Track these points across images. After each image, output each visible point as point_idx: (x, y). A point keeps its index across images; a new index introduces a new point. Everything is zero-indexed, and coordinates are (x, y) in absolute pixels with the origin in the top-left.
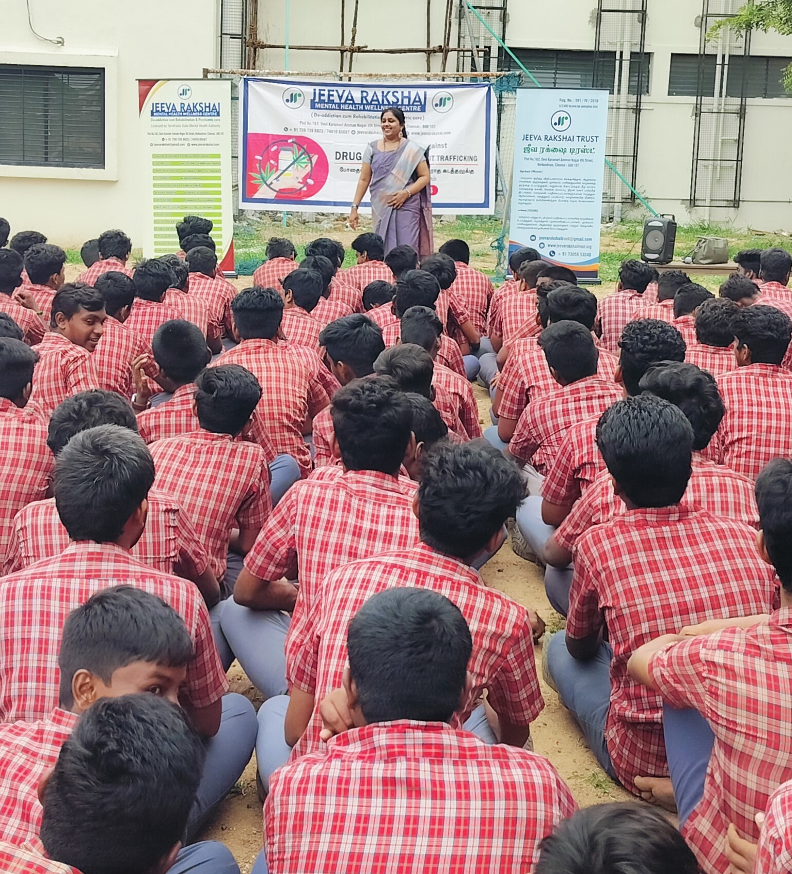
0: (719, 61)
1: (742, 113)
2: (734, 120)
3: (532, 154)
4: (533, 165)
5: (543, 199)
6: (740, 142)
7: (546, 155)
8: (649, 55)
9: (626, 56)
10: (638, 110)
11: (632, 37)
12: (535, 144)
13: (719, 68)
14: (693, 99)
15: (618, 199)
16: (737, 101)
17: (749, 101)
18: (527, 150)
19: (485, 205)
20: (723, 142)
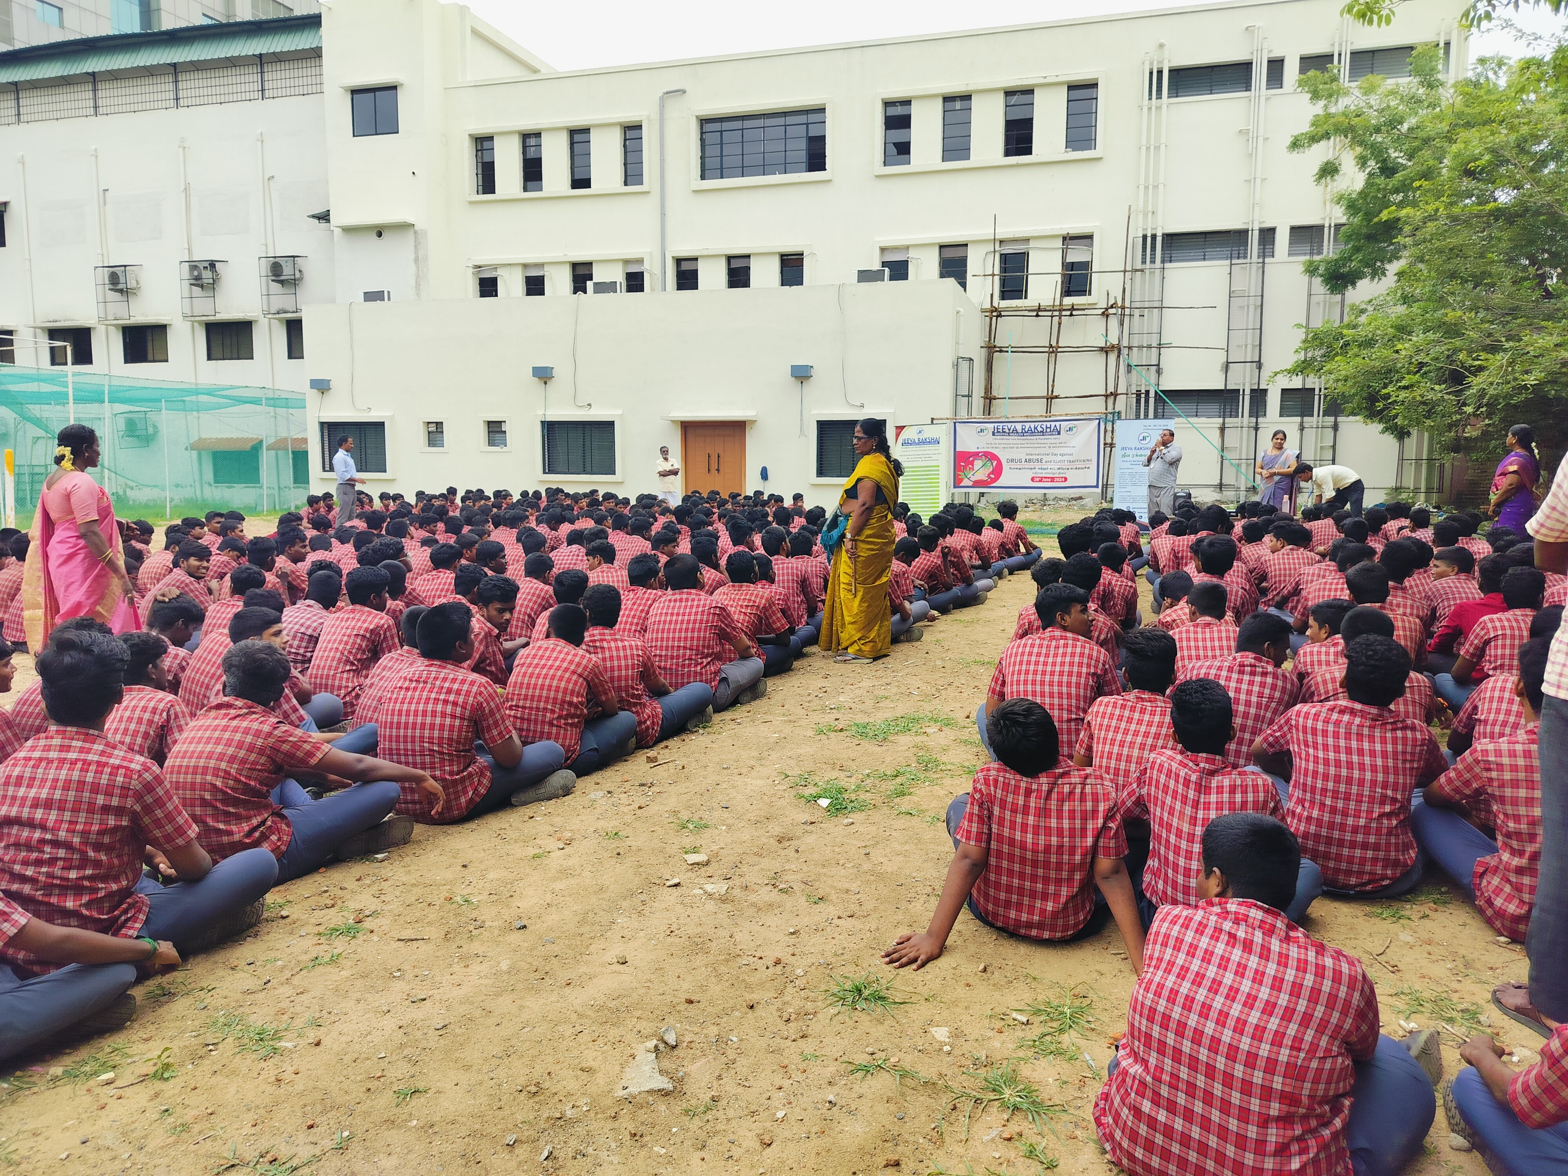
0: (1317, 392)
1: (1335, 427)
2: (1330, 433)
3: (1127, 458)
4: (1128, 465)
5: (1134, 484)
6: (1334, 447)
7: (1136, 458)
8: (1266, 391)
9: (1247, 392)
10: (1257, 429)
11: (1251, 379)
12: (1128, 452)
13: (1317, 397)
14: (1298, 419)
15: (1243, 488)
16: (1332, 419)
17: (1339, 419)
18: (1124, 456)
19: (1097, 486)
20: (1322, 448)
